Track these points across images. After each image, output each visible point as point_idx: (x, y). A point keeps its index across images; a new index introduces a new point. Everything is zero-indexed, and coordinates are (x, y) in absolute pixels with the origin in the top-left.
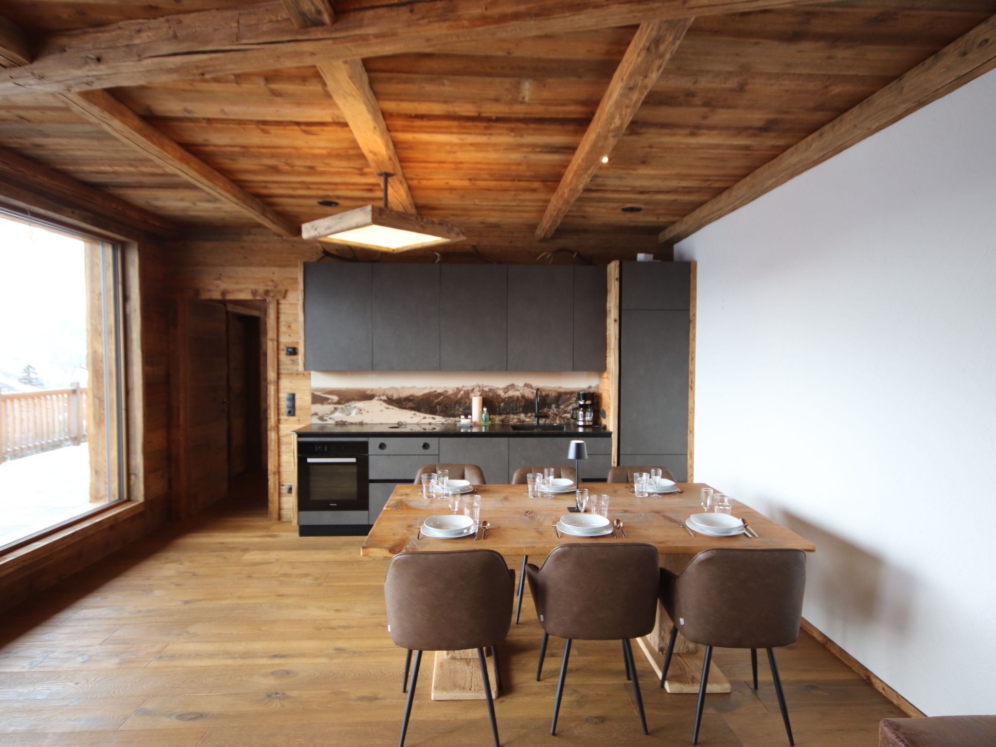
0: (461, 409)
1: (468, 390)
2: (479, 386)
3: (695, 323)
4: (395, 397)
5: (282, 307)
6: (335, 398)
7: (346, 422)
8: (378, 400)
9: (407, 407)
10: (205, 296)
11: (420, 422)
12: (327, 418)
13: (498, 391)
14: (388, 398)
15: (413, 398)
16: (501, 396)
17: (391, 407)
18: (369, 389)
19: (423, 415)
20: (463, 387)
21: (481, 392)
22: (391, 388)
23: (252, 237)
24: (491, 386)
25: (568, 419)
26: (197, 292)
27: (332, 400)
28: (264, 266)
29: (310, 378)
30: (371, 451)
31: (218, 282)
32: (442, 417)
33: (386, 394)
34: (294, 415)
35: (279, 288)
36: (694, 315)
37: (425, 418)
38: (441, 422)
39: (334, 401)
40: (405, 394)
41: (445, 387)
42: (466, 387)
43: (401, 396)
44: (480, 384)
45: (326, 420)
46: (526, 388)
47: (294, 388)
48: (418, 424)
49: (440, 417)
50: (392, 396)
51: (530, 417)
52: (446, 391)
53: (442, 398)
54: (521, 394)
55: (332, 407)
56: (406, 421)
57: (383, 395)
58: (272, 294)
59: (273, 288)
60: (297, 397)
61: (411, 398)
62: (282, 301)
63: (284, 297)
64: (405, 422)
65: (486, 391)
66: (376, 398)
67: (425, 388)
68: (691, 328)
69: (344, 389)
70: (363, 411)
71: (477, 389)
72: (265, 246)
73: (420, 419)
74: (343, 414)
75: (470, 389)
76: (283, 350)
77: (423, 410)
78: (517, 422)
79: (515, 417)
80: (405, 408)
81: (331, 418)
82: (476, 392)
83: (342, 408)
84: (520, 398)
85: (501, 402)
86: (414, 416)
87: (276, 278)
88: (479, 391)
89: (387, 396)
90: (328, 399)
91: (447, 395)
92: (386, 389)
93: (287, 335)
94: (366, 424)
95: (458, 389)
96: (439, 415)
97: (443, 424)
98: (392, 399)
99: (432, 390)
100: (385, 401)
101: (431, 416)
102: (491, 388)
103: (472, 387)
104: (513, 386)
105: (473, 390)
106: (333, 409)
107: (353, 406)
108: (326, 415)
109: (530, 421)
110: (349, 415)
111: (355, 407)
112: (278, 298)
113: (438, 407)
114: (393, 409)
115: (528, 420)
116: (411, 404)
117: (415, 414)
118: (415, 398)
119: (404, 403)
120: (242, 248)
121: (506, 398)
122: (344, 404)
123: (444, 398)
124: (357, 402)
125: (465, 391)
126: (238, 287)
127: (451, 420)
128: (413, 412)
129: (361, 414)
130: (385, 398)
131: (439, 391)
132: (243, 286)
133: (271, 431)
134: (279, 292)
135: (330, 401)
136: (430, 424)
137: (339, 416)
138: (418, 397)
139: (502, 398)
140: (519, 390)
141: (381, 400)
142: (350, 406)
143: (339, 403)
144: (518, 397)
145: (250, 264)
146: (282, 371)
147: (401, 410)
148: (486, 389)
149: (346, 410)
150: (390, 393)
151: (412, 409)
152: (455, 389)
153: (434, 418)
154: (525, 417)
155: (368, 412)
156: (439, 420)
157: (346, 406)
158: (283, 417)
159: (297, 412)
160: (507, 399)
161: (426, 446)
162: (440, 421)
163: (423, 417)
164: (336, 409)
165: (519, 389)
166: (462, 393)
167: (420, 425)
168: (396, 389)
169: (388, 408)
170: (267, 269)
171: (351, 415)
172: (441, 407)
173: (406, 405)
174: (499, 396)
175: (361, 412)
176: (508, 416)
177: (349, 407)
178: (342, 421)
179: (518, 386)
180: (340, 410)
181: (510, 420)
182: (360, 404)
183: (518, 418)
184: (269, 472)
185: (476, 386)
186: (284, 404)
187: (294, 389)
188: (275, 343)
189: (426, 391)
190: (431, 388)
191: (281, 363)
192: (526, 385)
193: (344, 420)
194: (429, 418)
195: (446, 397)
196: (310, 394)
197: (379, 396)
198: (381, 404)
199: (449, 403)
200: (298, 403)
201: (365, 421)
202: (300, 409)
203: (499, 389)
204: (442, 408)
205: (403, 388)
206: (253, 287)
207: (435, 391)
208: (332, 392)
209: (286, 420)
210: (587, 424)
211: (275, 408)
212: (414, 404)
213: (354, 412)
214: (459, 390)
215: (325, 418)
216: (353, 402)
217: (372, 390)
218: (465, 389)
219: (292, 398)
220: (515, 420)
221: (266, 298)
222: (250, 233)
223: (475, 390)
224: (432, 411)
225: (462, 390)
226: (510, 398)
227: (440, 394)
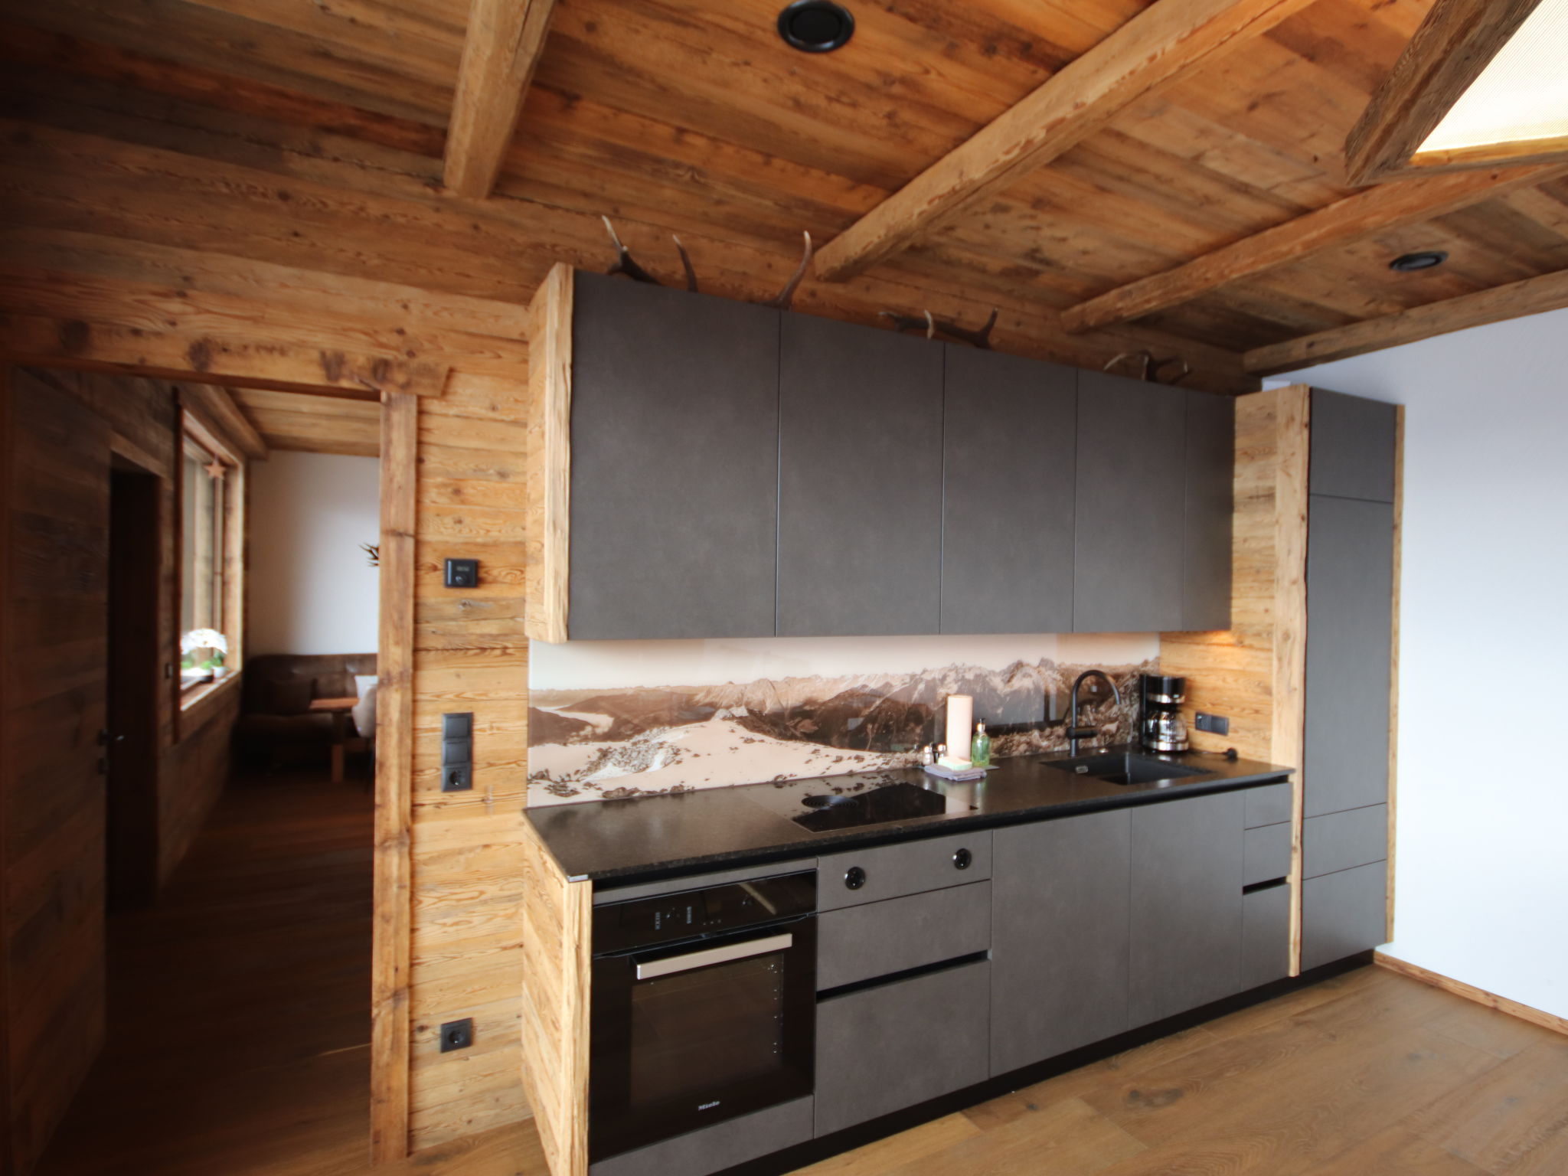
0: (918, 730)
1: (934, 680)
2: (956, 669)
3: (1400, 532)
4: (770, 707)
5: (430, 422)
6: (603, 721)
7: (636, 790)
8: (725, 719)
9: (798, 734)
10: (121, 352)
11: (828, 773)
12: (578, 787)
13: (993, 678)
14: (750, 711)
15: (813, 708)
16: (998, 692)
17: (757, 736)
18: (700, 689)
19: (834, 752)
20: (924, 671)
21: (960, 683)
22: (759, 683)
23: (323, 166)
24: (980, 668)
25: (1112, 736)
26: (77, 332)
27: (594, 727)
28: (370, 274)
29: (524, 662)
30: (823, 900)
31: (175, 306)
32: (878, 754)
33: (745, 699)
34: (468, 785)
35: (422, 359)
36: (1400, 514)
37: (839, 760)
38: (874, 768)
39: (599, 731)
40: (792, 699)
41: (886, 675)
42: (932, 671)
43: (784, 704)
44: (959, 664)
45: (574, 792)
46: (1043, 669)
47: (469, 695)
48: (822, 778)
49: (875, 754)
50: (763, 703)
51: (1048, 738)
52: (888, 685)
53: (878, 702)
54: (1034, 683)
55: (592, 749)
56: (794, 773)
57: (739, 705)
58: (400, 377)
59: (403, 357)
60: (480, 724)
61: (807, 708)
62: (434, 406)
63: (444, 393)
64: (791, 775)
65: (969, 681)
66: (721, 713)
67: (842, 679)
68: (1395, 542)
69: (630, 692)
70: (684, 755)
71: (952, 676)
72: (375, 208)
73: (827, 762)
74: (627, 767)
75: (938, 676)
76: (435, 568)
77: (834, 739)
78: (1025, 751)
79: (1024, 738)
80: (793, 738)
81: (589, 785)
82: (950, 683)
83: (625, 748)
84: (1032, 692)
85: (997, 707)
86: (813, 756)
87: (413, 325)
88: (956, 681)
89: (747, 704)
90: (582, 725)
91: (888, 695)
92: (746, 686)
93: (449, 521)
94: (692, 792)
95: (913, 677)
96: (870, 750)
97: (879, 772)
98: (761, 712)
99: (857, 685)
100: (742, 721)
101: (854, 753)
102: (978, 672)
103: (943, 673)
104: (1019, 665)
105: (944, 677)
106: (595, 756)
107: (655, 741)
108: (574, 778)
109: (1049, 747)
110: (644, 769)
111: (661, 745)
112: (422, 392)
113: (870, 726)
114: (762, 741)
115: (1045, 743)
116: (807, 725)
117: (815, 751)
118: (817, 707)
119: (790, 723)
120: (284, 196)
121: (1006, 695)
122: (630, 737)
123: (884, 702)
124: (667, 728)
125: (927, 682)
126: (264, 335)
127: (897, 760)
128: (812, 746)
129: (679, 762)
130: (742, 712)
131: (873, 685)
132: (285, 336)
133: (385, 849)
134: (427, 371)
135: (588, 730)
136: (851, 774)
137: (613, 777)
138: (824, 703)
139: (999, 696)
140: (1030, 676)
141: (733, 718)
142: (646, 741)
143: (611, 735)
144: (1029, 691)
145: (314, 260)
146: (427, 642)
147: (784, 742)
148: (970, 676)
149: (634, 755)
150: (755, 697)
151: (809, 737)
152: (908, 680)
153: (859, 759)
154: (1041, 736)
155: (696, 755)
156: (872, 762)
157: (635, 744)
158: (430, 797)
159: (478, 776)
160: (1008, 699)
161: (964, 858)
162: (875, 765)
163: (834, 759)
164: (605, 754)
165: (1031, 671)
166: (921, 687)
167: (828, 780)
168: (772, 684)
169: (752, 741)
170: (382, 286)
171: (648, 770)
172: (876, 726)
173: (795, 727)
174: (994, 690)
175: (678, 758)
176: (1009, 737)
177: (643, 747)
178: (623, 789)
179: (1028, 665)
180: (618, 757)
181: (1014, 748)
182: (675, 736)
183: (1028, 740)
184: (376, 996)
185: (950, 670)
186: (434, 751)
187: (472, 700)
188: (409, 544)
189: (842, 688)
190: (856, 677)
191: (424, 613)
192: (1045, 663)
193: (629, 787)
194: (850, 758)
195: (887, 699)
196: (525, 713)
197: (728, 707)
198: (733, 731)
199: (894, 715)
200: (482, 744)
201: (688, 785)
202: (490, 765)
203: (993, 673)
204: (878, 729)
205: (789, 681)
206: (328, 342)
207: (864, 686)
208: (592, 704)
209: (438, 805)
210: (1180, 747)
211: (401, 767)
212: (815, 724)
213: (657, 760)
214: (915, 679)
215: (571, 786)
216: (655, 730)
217: (709, 691)
218: (928, 677)
219: (461, 730)
220: (1023, 747)
221: (377, 386)
222: (315, 152)
223: (949, 680)
224: (856, 741)
225: (922, 679)
226: (1015, 693)
227: (875, 694)
